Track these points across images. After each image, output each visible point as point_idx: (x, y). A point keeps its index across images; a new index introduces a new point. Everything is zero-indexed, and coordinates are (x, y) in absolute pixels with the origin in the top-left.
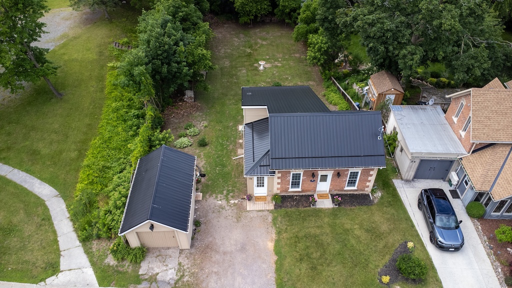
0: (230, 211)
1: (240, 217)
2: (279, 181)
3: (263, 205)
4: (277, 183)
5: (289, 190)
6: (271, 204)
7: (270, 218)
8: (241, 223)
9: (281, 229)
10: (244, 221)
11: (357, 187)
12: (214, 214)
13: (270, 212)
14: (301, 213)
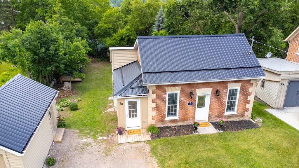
0: (97, 147)
1: (109, 151)
2: (154, 105)
3: (138, 137)
4: (151, 109)
5: (166, 119)
6: (147, 136)
7: (148, 148)
8: (111, 157)
9: (164, 157)
10: (115, 154)
11: (237, 111)
12: (77, 152)
13: (147, 143)
14: (184, 140)
